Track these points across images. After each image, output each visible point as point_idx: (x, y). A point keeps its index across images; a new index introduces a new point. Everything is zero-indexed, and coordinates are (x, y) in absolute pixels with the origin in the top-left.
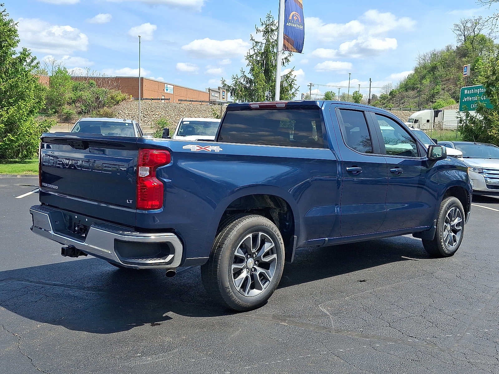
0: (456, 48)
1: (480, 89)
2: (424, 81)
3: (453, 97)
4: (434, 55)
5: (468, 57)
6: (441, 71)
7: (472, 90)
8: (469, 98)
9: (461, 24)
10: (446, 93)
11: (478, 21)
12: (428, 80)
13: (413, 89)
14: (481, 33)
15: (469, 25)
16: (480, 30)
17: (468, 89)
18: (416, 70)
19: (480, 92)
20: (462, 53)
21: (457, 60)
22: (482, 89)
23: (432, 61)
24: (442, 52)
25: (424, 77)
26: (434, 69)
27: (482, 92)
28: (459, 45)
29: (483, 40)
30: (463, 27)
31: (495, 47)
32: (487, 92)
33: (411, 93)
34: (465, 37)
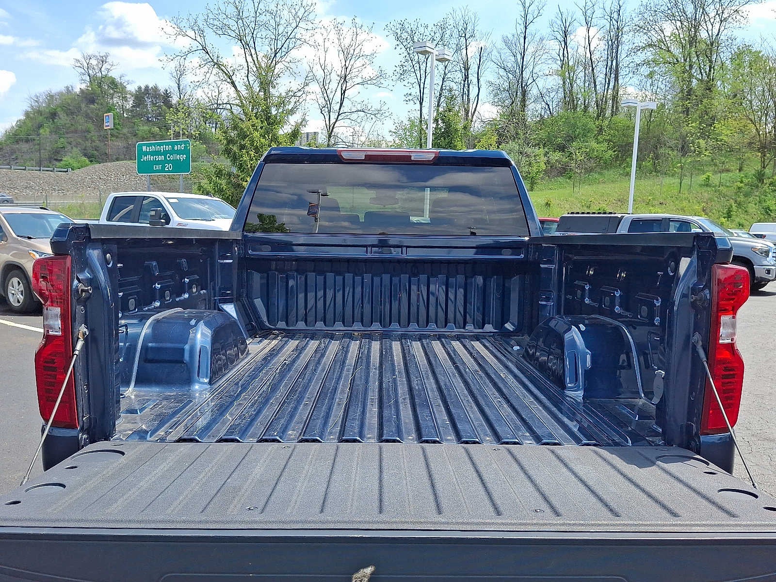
0: (79, 90)
1: (164, 147)
2: (41, 131)
3: (85, 155)
4: (51, 97)
5: (98, 104)
6: (63, 119)
7: (153, 147)
8: (150, 157)
9: (83, 60)
10: (75, 149)
11: (105, 59)
12: (48, 130)
13: (27, 141)
14: (110, 74)
15: (94, 62)
16: (108, 70)
17: (148, 145)
18: (27, 114)
19: (165, 150)
20: (89, 97)
21: (83, 106)
22: (167, 146)
23: (49, 105)
24: (61, 94)
25: (40, 126)
26: (53, 115)
27: (167, 150)
28: (83, 86)
29: (113, 84)
30: (85, 65)
31: (129, 94)
32: (226, 150)
33: (24, 146)
34: (89, 76)
